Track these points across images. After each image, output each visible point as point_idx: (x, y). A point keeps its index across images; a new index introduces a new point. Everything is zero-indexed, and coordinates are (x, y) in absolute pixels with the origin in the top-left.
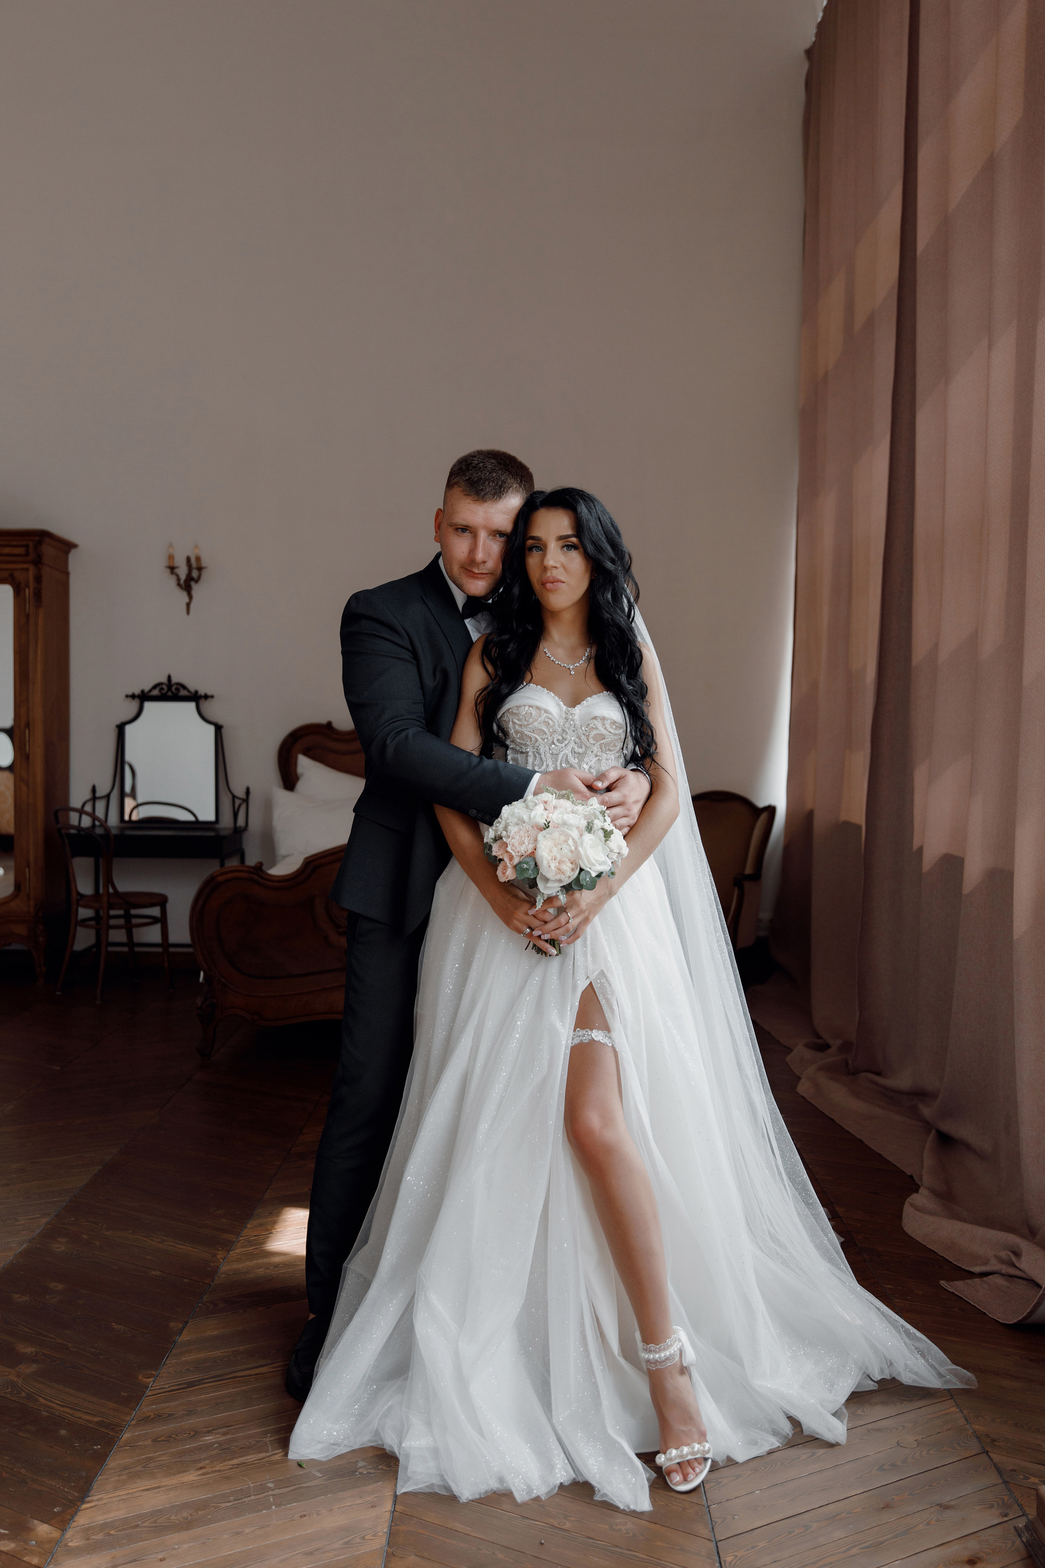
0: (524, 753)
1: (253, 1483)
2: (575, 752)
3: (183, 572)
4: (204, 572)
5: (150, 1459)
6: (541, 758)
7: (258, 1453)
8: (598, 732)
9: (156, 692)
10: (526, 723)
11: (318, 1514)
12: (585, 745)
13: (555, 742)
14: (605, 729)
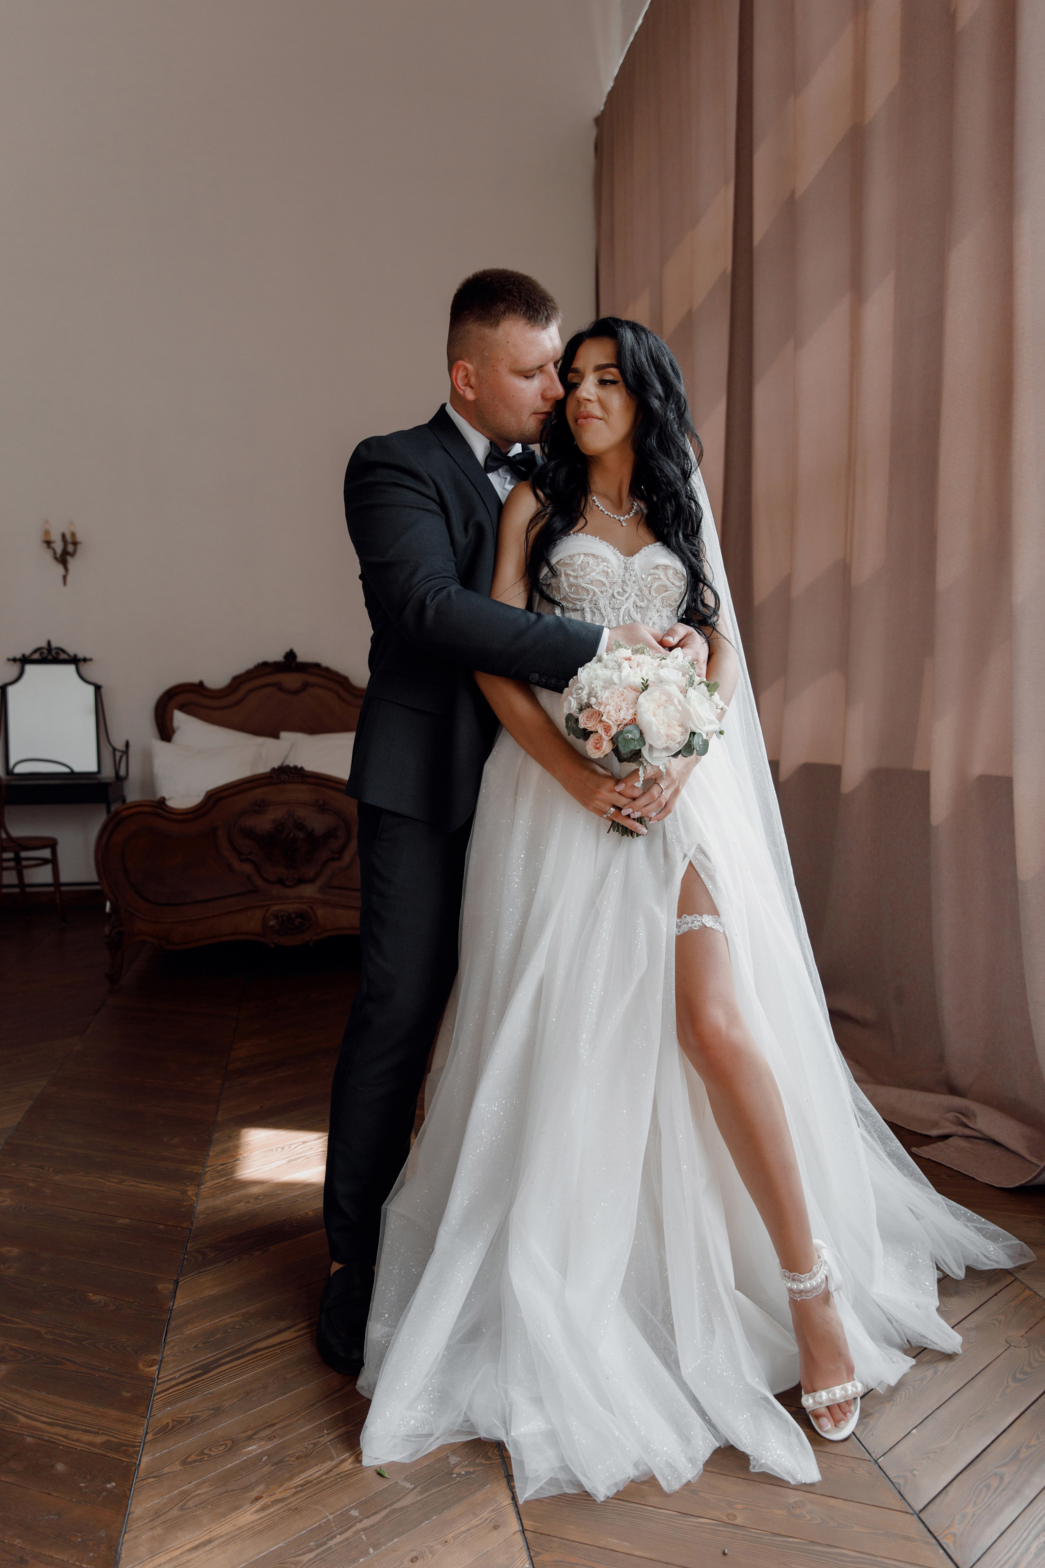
0: (578, 610)
1: (331, 1514)
2: (637, 606)
3: (59, 547)
4: (79, 546)
5: (185, 1493)
6: (601, 613)
7: (321, 1463)
8: (660, 583)
9: (36, 656)
10: (582, 573)
11: (431, 1552)
12: (647, 599)
13: (615, 594)
14: (668, 579)
